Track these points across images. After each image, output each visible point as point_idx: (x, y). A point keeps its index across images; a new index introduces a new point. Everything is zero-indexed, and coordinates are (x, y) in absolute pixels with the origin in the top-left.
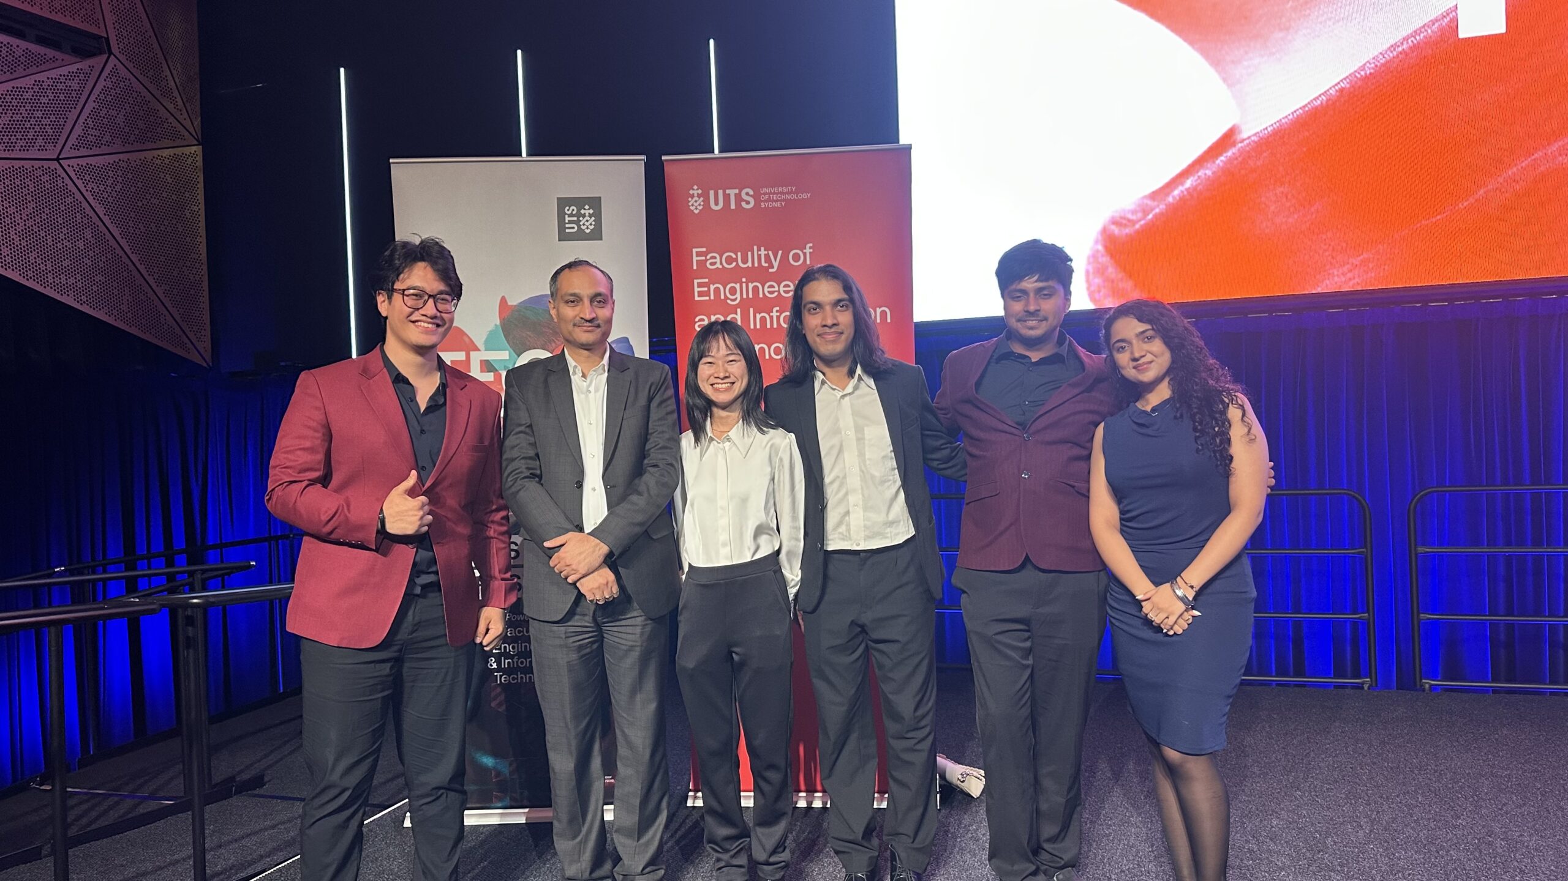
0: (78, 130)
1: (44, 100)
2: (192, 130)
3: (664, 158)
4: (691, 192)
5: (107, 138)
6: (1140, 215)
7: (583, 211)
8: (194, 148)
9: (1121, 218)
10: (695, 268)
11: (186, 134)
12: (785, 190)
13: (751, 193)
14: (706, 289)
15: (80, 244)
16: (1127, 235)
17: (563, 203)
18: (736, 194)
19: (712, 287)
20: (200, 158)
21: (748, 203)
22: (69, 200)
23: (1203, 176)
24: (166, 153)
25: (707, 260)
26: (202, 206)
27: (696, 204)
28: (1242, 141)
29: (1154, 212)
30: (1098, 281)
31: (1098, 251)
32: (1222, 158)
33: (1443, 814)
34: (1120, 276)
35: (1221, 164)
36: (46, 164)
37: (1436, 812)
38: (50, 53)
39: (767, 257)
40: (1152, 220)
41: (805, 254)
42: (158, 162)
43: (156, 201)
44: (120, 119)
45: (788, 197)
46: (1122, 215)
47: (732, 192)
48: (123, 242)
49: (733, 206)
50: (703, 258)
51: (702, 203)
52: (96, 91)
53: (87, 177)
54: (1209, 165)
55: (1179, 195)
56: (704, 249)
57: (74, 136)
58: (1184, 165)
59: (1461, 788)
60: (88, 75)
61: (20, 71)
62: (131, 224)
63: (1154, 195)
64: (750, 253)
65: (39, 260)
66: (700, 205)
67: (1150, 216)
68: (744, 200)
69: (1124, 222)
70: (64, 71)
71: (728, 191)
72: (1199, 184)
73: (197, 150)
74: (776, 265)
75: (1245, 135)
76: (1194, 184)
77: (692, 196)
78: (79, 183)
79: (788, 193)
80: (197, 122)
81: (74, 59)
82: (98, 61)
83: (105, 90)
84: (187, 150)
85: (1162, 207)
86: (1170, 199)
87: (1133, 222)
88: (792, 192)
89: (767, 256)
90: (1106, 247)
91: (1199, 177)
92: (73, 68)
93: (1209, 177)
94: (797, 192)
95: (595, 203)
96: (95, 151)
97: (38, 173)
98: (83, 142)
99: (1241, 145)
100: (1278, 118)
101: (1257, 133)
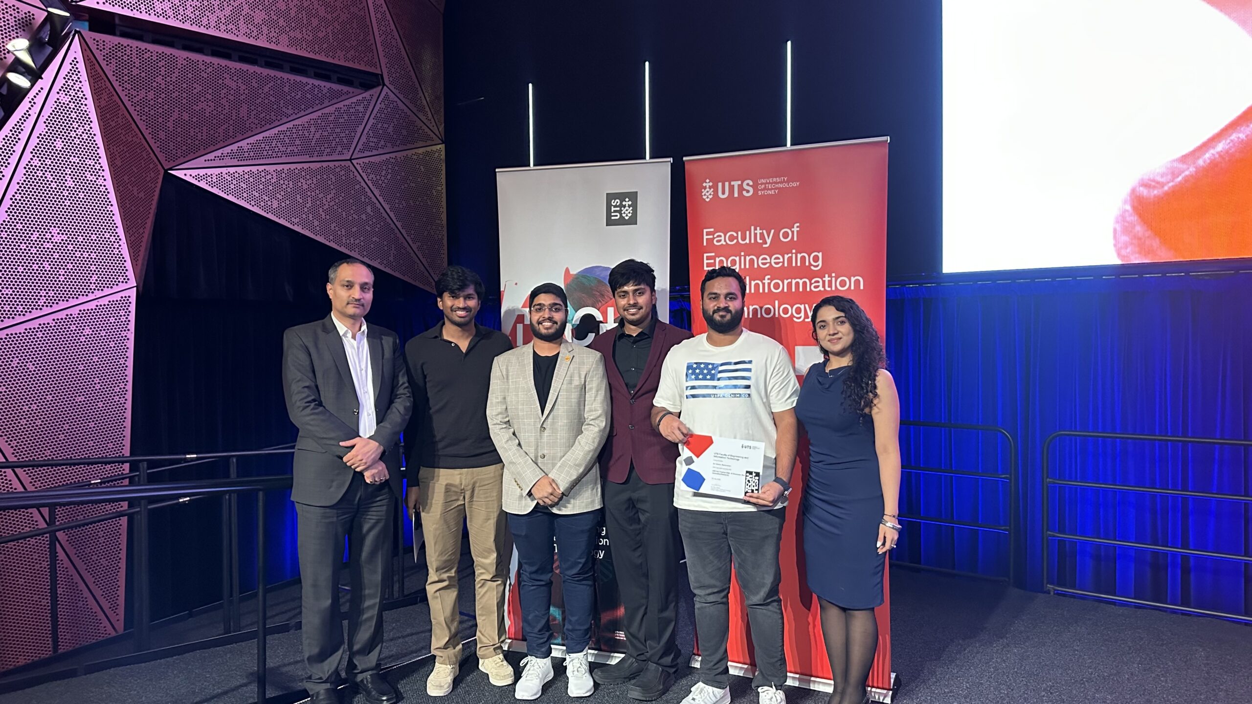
0: (363, 139)
1: (341, 120)
2: (437, 133)
3: (685, 159)
4: (704, 184)
5: (382, 143)
6: (1169, 177)
7: (624, 203)
8: (440, 146)
9: (1150, 180)
10: (705, 244)
11: (434, 136)
12: (778, 180)
13: (751, 183)
14: (712, 261)
15: (364, 217)
16: (1155, 196)
17: (610, 197)
18: (739, 185)
19: (718, 260)
20: (443, 153)
21: (748, 191)
22: (357, 187)
23: (1236, 139)
24: (421, 151)
25: (714, 238)
26: (444, 187)
27: (708, 194)
29: (1183, 175)
30: (1124, 238)
31: (1126, 211)
34: (1148, 233)
36: (343, 163)
38: (345, 88)
39: (762, 235)
40: (1180, 182)
41: (793, 232)
42: (415, 157)
43: (414, 185)
44: (390, 130)
45: (781, 186)
46: (1152, 177)
47: (736, 184)
48: (392, 215)
49: (736, 195)
50: (711, 237)
51: (712, 193)
52: (375, 112)
53: (369, 171)
54: (1242, 129)
55: (1209, 158)
56: (712, 230)
58: (1216, 130)
60: (369, 102)
61: (326, 103)
62: (397, 201)
63: (1184, 159)
64: (748, 233)
65: (337, 229)
66: (710, 195)
67: (1180, 178)
68: (745, 190)
69: (1153, 184)
70: (354, 100)
71: (732, 183)
72: (1230, 148)
73: (442, 147)
74: (769, 241)
77: (705, 188)
78: (364, 175)
79: (781, 182)
80: (442, 128)
81: (359, 91)
82: (375, 91)
83: (381, 111)
84: (434, 148)
85: (1192, 169)
86: (1201, 162)
87: (1162, 185)
88: (784, 181)
90: (1134, 208)
91: (1232, 141)
92: (360, 97)
93: (1242, 140)
94: (788, 182)
95: (633, 196)
96: (375, 152)
97: (338, 170)
98: (367, 147)
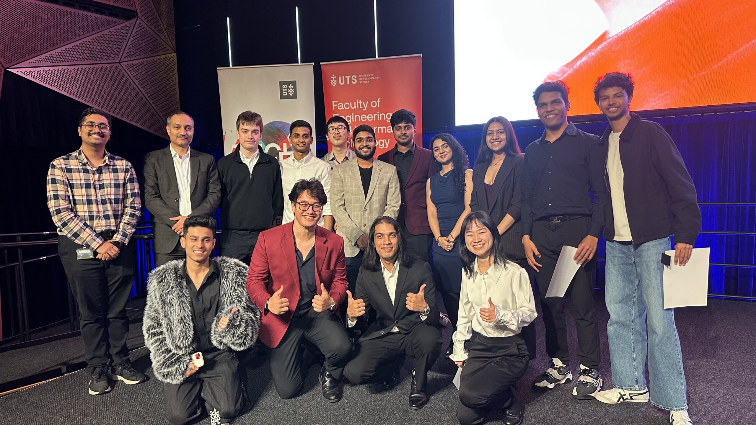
0: (127, 50)
1: (113, 39)
3: (321, 63)
4: (332, 77)
5: (138, 52)
6: (561, 74)
7: (289, 87)
10: (333, 109)
11: (170, 48)
12: (369, 75)
13: (356, 77)
15: (129, 97)
17: (282, 83)
20: (176, 58)
21: (354, 81)
22: (125, 79)
23: (591, 56)
24: (162, 57)
26: (177, 79)
28: (609, 38)
29: (567, 73)
32: (600, 47)
35: (599, 50)
36: (115, 65)
38: (114, 19)
40: (566, 77)
41: (377, 103)
42: (159, 61)
43: (159, 77)
44: (143, 44)
45: (370, 78)
46: (553, 74)
47: (348, 77)
48: (146, 96)
49: (348, 83)
50: (336, 105)
52: (133, 33)
53: (131, 69)
55: (579, 65)
56: (337, 101)
57: (125, 52)
58: (582, 51)
60: (129, 28)
62: (149, 88)
63: (568, 65)
64: (355, 103)
65: (114, 104)
66: (335, 83)
67: (566, 75)
68: (353, 80)
69: (554, 78)
70: (120, 26)
71: (346, 77)
72: (588, 60)
73: (175, 54)
74: (366, 107)
75: (611, 35)
76: (586, 59)
77: (332, 79)
78: (128, 72)
80: (174, 43)
81: (123, 21)
82: (133, 21)
83: (137, 33)
84: (170, 55)
85: (571, 70)
86: (575, 67)
88: (372, 76)
89: (362, 104)
91: (589, 56)
92: (123, 25)
93: (593, 56)
95: (294, 83)
96: (134, 58)
97: (112, 68)
98: (129, 55)
99: (609, 40)
100: (627, 27)
101: (617, 34)
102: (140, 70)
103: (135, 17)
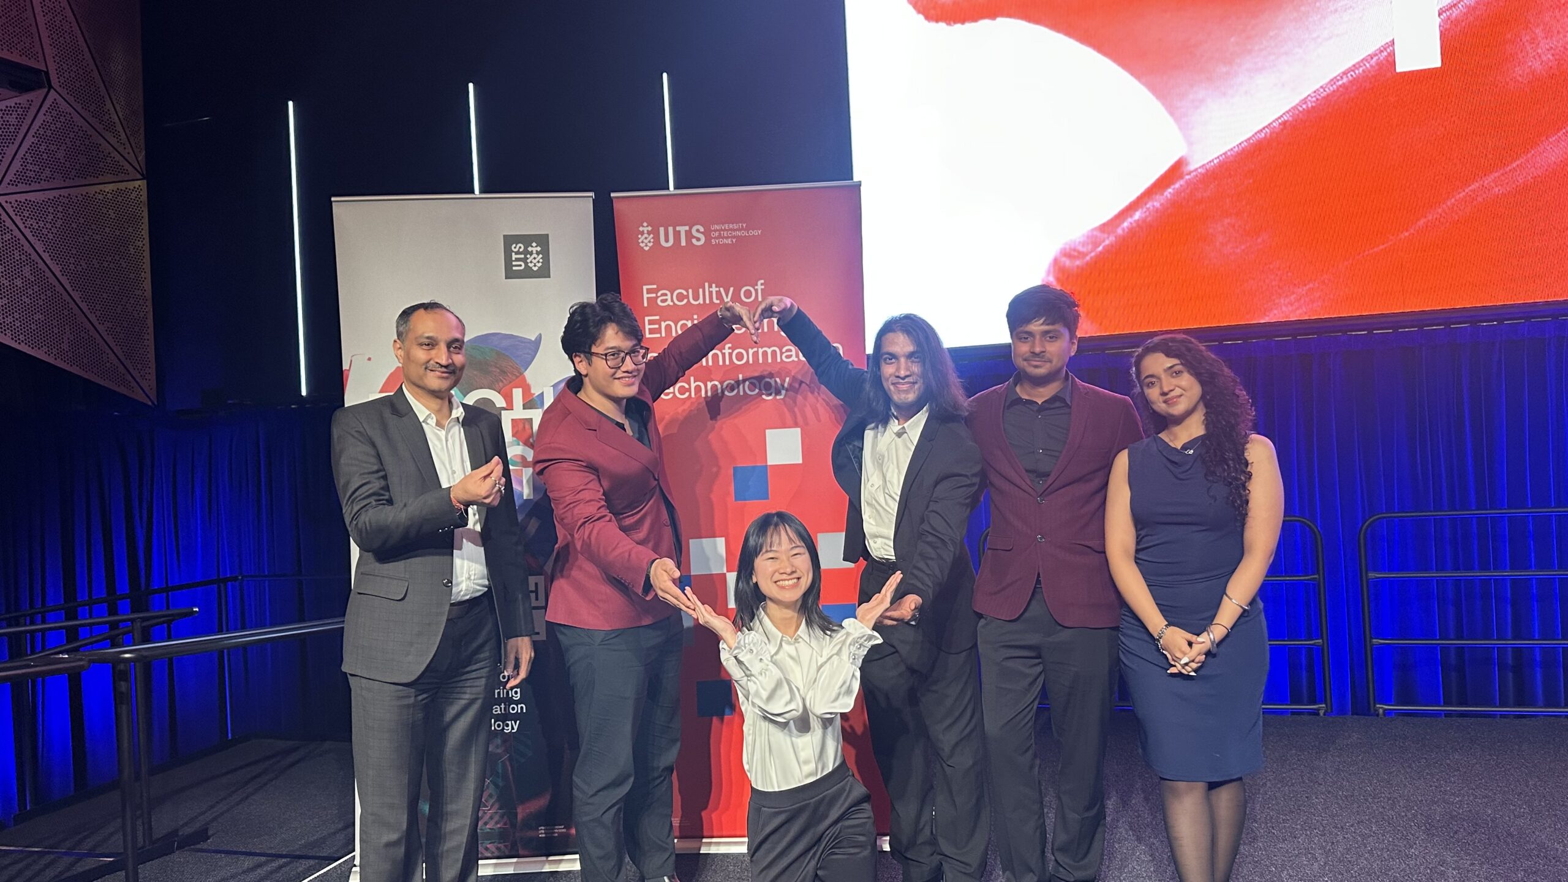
0: (17, 165)
2: (135, 164)
3: (612, 195)
4: (641, 229)
5: (47, 172)
6: (1090, 247)
7: (530, 249)
8: (137, 183)
9: (1072, 249)
10: (646, 304)
11: (130, 169)
12: (735, 226)
13: (702, 229)
14: (657, 326)
15: (18, 282)
16: (1078, 267)
17: (509, 240)
18: (686, 231)
19: (663, 325)
20: (144, 193)
21: (698, 239)
22: (8, 237)
23: (1152, 208)
24: (109, 188)
25: (657, 297)
26: (147, 241)
27: (646, 241)
28: (1189, 173)
29: (1103, 244)
32: (1170, 190)
33: (1397, 842)
35: (1169, 196)
37: (1389, 841)
40: (1101, 252)
41: (756, 291)
42: (101, 197)
43: (98, 237)
44: (60, 155)
45: (738, 233)
46: (1073, 247)
47: (683, 229)
48: (63, 280)
49: (683, 243)
50: (654, 295)
51: (652, 240)
52: (36, 125)
53: (26, 214)
54: (1157, 197)
55: (1128, 228)
56: (655, 286)
57: (13, 170)
58: (1133, 197)
59: (1415, 816)
60: (27, 109)
63: (1104, 228)
64: (701, 291)
66: (650, 242)
67: (1100, 248)
68: (695, 237)
69: (1076, 254)
70: (3, 105)
71: (678, 228)
72: (1146, 217)
73: (142, 184)
75: (1192, 167)
76: (1144, 216)
77: (642, 233)
78: (17, 220)
79: (739, 230)
80: (142, 157)
82: (37, 95)
83: (45, 125)
84: (131, 185)
85: (1112, 239)
88: (742, 229)
89: (718, 293)
90: (1058, 280)
94: (747, 229)
95: (543, 241)
96: (35, 186)
98: (22, 177)
99: (1187, 177)
100: (1223, 151)
101: (1204, 165)
102: (50, 217)
103: (41, 87)
